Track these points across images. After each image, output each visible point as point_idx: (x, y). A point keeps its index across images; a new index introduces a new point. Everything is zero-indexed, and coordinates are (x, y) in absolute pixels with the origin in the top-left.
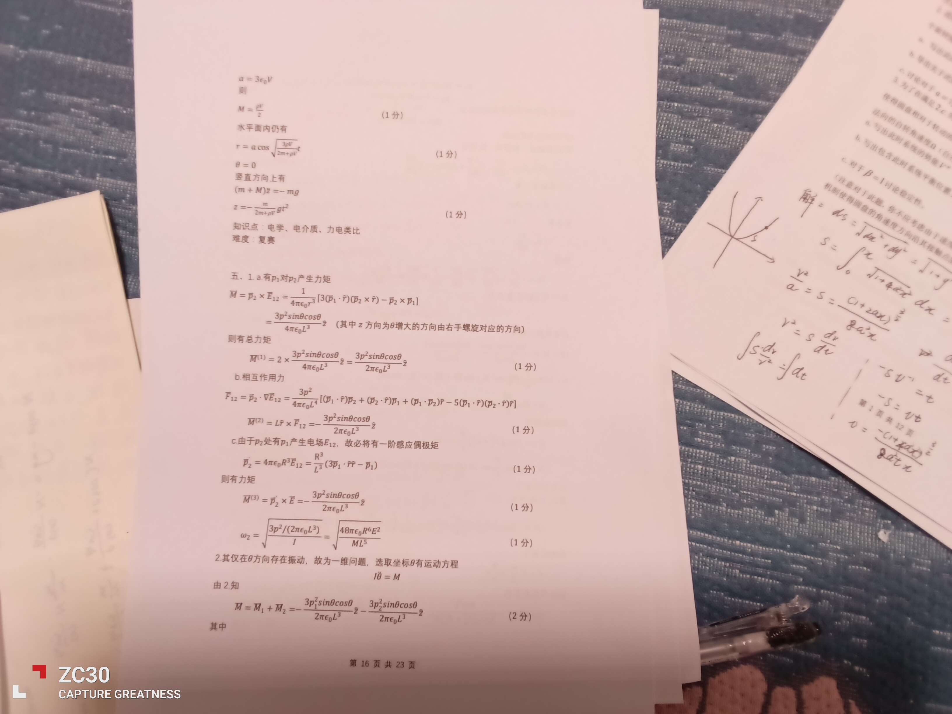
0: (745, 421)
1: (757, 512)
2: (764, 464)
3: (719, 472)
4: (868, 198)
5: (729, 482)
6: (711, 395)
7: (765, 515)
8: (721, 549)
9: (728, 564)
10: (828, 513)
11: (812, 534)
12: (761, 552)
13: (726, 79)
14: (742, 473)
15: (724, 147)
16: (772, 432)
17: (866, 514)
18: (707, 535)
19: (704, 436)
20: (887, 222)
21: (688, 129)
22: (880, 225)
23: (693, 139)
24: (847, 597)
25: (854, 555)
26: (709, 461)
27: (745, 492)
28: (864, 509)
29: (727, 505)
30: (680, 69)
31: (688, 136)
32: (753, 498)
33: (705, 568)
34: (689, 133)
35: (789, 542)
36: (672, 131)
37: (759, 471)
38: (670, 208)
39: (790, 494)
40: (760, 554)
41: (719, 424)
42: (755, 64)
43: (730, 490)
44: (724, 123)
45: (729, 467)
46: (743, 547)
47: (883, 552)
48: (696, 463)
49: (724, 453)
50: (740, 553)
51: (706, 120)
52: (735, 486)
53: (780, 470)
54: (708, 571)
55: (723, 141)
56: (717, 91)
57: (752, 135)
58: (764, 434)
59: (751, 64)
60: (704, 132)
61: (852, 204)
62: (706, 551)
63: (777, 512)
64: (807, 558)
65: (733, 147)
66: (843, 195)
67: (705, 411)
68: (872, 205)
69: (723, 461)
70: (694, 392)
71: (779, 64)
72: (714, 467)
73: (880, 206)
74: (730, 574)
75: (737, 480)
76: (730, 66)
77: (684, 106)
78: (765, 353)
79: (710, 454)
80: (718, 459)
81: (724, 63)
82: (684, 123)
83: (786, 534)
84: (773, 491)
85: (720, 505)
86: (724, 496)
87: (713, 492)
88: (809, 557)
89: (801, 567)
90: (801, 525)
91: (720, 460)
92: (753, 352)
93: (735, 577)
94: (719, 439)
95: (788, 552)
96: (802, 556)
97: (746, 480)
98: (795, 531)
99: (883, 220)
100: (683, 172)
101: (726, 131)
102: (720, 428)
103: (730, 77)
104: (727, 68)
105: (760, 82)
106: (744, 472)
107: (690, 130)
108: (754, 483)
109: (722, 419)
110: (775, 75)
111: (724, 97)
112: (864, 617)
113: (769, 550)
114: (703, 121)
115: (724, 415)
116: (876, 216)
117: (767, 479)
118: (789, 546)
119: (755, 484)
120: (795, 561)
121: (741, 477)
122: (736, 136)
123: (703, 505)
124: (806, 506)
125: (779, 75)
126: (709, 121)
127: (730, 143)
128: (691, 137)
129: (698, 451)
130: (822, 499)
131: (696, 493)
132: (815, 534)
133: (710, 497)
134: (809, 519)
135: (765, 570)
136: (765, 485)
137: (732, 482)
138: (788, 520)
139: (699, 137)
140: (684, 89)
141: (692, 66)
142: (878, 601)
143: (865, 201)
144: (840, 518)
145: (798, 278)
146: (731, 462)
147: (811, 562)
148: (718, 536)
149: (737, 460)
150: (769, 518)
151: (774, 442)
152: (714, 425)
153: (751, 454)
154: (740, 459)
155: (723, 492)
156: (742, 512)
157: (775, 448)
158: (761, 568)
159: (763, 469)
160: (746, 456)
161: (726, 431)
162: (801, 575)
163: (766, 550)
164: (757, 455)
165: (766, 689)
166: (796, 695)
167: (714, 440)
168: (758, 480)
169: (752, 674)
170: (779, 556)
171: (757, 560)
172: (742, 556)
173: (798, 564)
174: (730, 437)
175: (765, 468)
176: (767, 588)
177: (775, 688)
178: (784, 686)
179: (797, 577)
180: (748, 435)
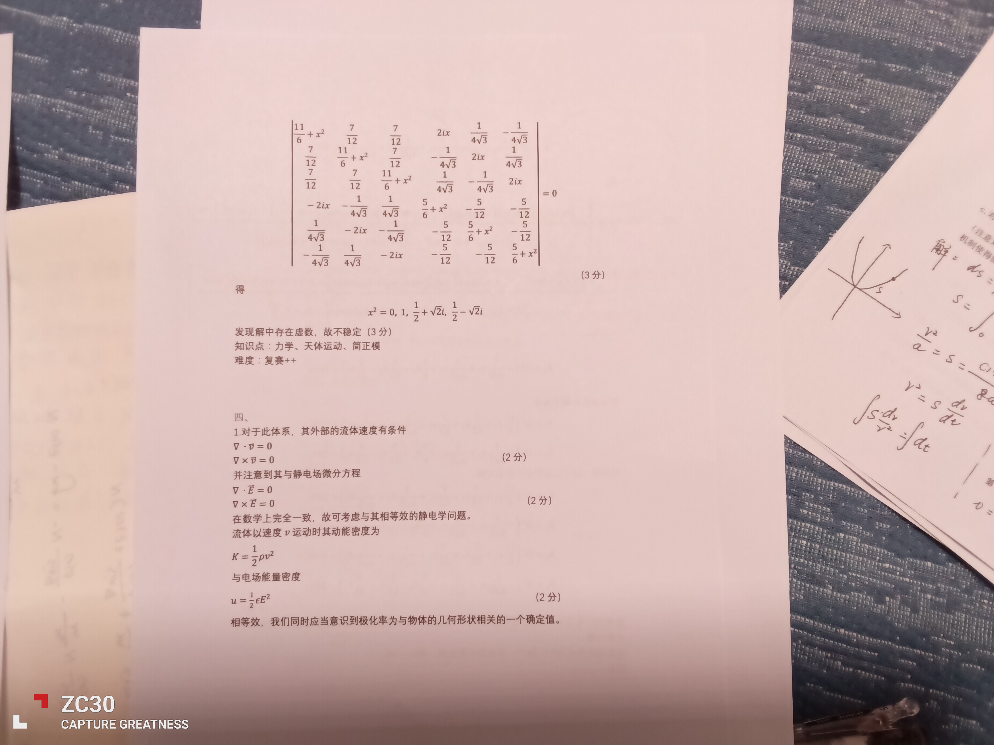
0: (857, 494)
1: (866, 597)
2: (876, 544)
3: (826, 549)
5: (837, 562)
6: (822, 461)
7: (875, 601)
8: (823, 637)
9: (829, 655)
10: (943, 603)
11: (924, 626)
12: (867, 644)
13: (857, 111)
14: (852, 553)
15: (850, 186)
16: (887, 508)
17: (986, 607)
18: (807, 620)
19: (811, 507)
21: (812, 164)
23: (815, 175)
24: (958, 699)
25: (969, 652)
26: (815, 536)
27: (854, 574)
28: (984, 601)
29: (833, 588)
30: (806, 97)
31: (811, 171)
32: (863, 581)
33: (803, 657)
34: (812, 168)
35: (898, 634)
36: (793, 164)
37: (871, 552)
38: (786, 249)
39: (903, 580)
40: (866, 645)
41: (829, 495)
42: (889, 98)
43: (837, 571)
44: (852, 160)
45: (836, 545)
46: (848, 637)
48: (800, 537)
49: (833, 528)
50: (844, 644)
51: (832, 155)
52: (843, 567)
53: (893, 552)
54: (806, 661)
55: (849, 180)
56: (846, 124)
57: (882, 175)
58: (877, 511)
59: (885, 97)
60: (829, 168)
61: (989, 259)
62: (806, 638)
63: (887, 599)
64: (917, 653)
65: (861, 186)
66: (980, 249)
67: (813, 480)
69: (831, 537)
70: (802, 457)
71: (916, 100)
72: (821, 544)
74: (831, 665)
75: (846, 560)
76: (862, 98)
77: (808, 138)
78: (883, 419)
79: (817, 528)
80: (825, 535)
81: (856, 94)
82: (807, 156)
83: (896, 624)
84: (885, 574)
85: (825, 587)
86: (830, 577)
87: (818, 572)
88: (919, 651)
89: (911, 663)
90: (913, 615)
91: (827, 536)
92: (871, 417)
93: (837, 669)
94: (828, 512)
95: (897, 644)
96: (912, 650)
97: (856, 560)
98: (906, 622)
100: (802, 211)
101: (853, 168)
102: (829, 499)
103: (861, 109)
104: (859, 99)
105: (894, 118)
106: (854, 551)
107: (813, 165)
108: (865, 564)
109: (832, 490)
110: (911, 111)
111: (853, 131)
112: (975, 722)
113: (876, 642)
114: (829, 156)
115: (834, 485)
117: (879, 561)
118: (898, 638)
119: (866, 566)
120: (904, 655)
121: (850, 557)
122: (864, 175)
123: (805, 587)
124: (920, 594)
125: (915, 112)
126: (836, 156)
127: (858, 182)
128: (814, 172)
129: (803, 524)
130: (937, 588)
131: (798, 572)
132: (928, 626)
133: (813, 576)
135: (870, 664)
136: (876, 568)
137: (840, 561)
138: (900, 608)
139: (823, 173)
140: (810, 119)
141: (819, 94)
142: (990, 704)
144: (955, 610)
145: (927, 337)
146: (839, 540)
147: (921, 657)
148: (820, 621)
149: (847, 537)
150: (879, 605)
151: (889, 519)
152: (821, 495)
153: (862, 532)
154: (850, 536)
155: (829, 572)
156: (850, 597)
157: (889, 526)
158: (866, 661)
159: (875, 550)
160: (856, 533)
161: (836, 504)
162: (909, 672)
163: (873, 641)
164: (869, 534)
167: (822, 512)
168: (869, 562)
170: (887, 648)
171: (863, 652)
172: (847, 647)
173: (906, 659)
174: (840, 510)
175: (877, 549)
176: (871, 684)
179: (905, 673)
180: (860, 510)
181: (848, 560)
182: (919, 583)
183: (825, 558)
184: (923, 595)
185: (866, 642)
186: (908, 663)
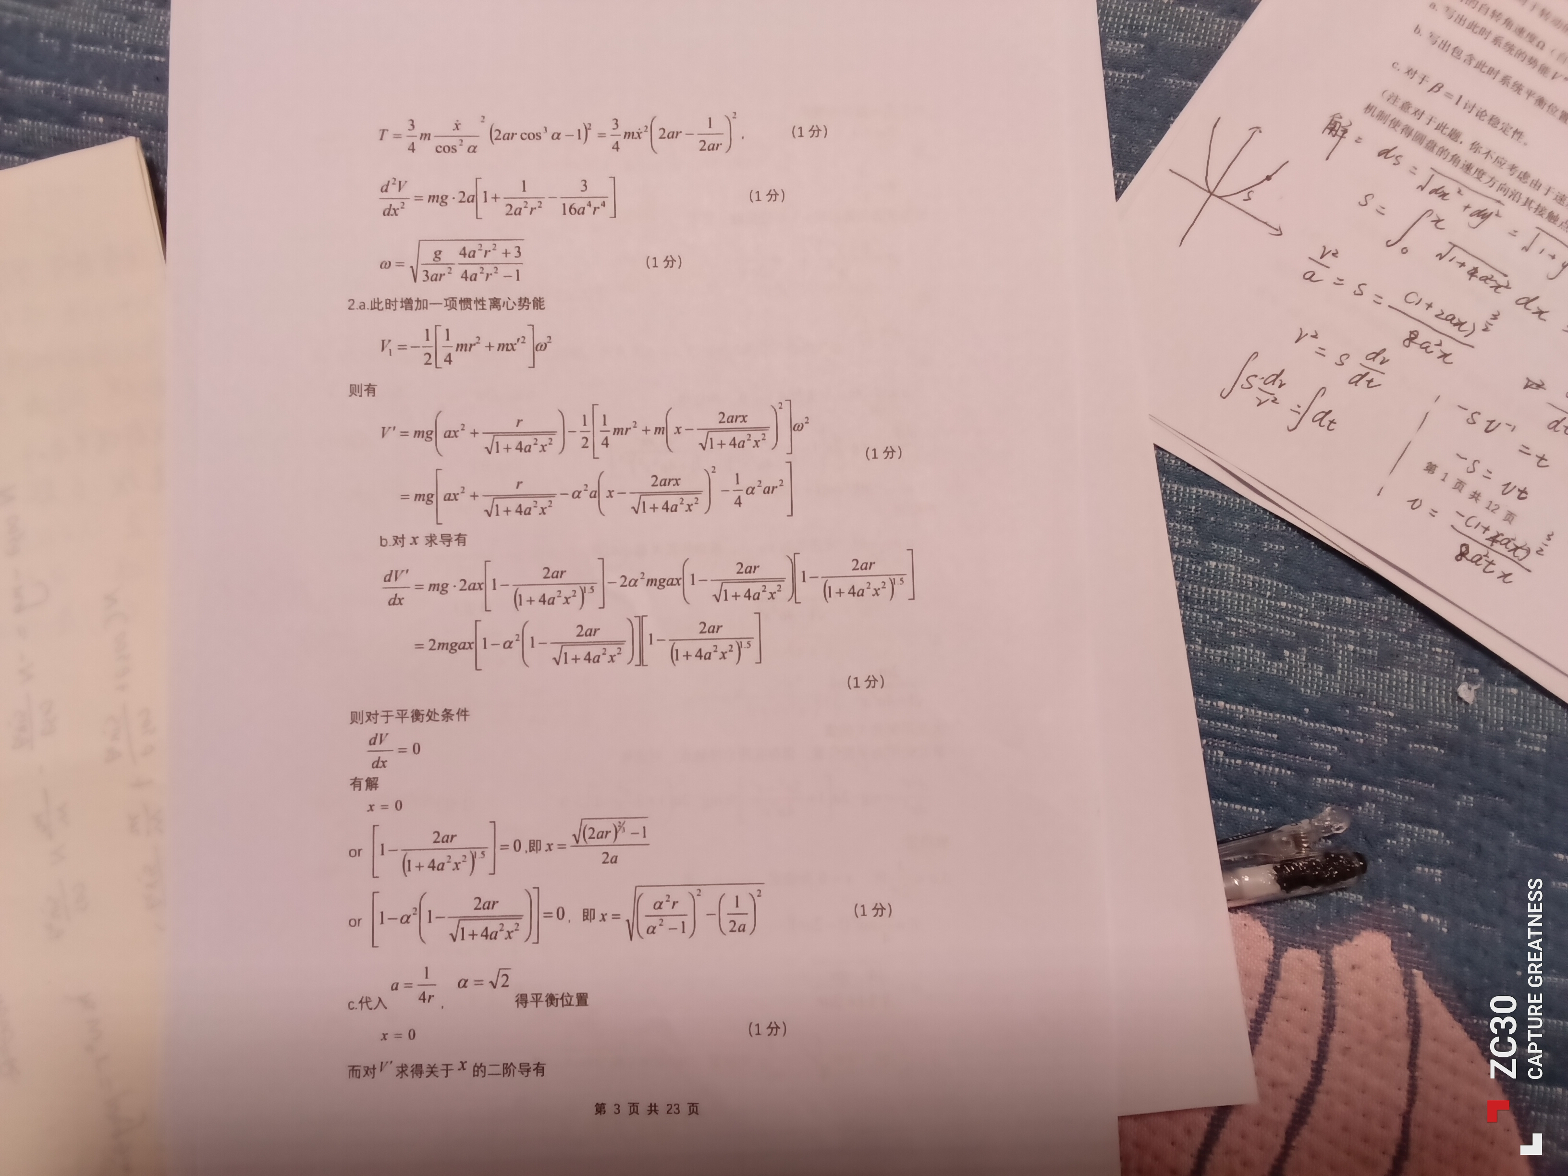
0: (1233, 502)
1: (1254, 651)
2: (1265, 573)
3: (1190, 587)
4: (1436, 129)
5: (1207, 602)
7: (1267, 658)
10: (1373, 657)
11: (1347, 692)
12: (1260, 720)
14: (1229, 589)
15: (1197, 45)
16: (1279, 521)
17: (1437, 657)
20: (1468, 167)
21: (1137, 16)
22: (1457, 172)
23: (1144, 32)
24: (1407, 798)
25: (1417, 727)
27: (1234, 620)
28: (1433, 649)
29: (1204, 642)
31: (1137, 27)
32: (1247, 629)
34: (1138, 23)
35: (1307, 704)
36: (1110, 19)
37: (1257, 585)
39: (1309, 625)
40: (1258, 723)
41: (1190, 507)
43: (1208, 617)
44: (1196, 5)
45: (1206, 578)
46: (1230, 712)
47: (1466, 722)
49: (1198, 554)
50: (1225, 722)
51: (1165, 1)
53: (1292, 584)
55: (1195, 35)
57: (1242, 25)
58: (1264, 526)
60: (1164, 21)
61: (1410, 138)
63: (1286, 653)
64: (1338, 732)
65: (1212, 43)
66: (1395, 124)
68: (1442, 140)
69: (1196, 568)
72: (1182, 579)
73: (1456, 141)
75: (1220, 599)
78: (1264, 387)
80: (1187, 565)
82: (1130, 5)
83: (1303, 690)
84: (1280, 618)
86: (1198, 626)
88: (1340, 730)
89: (1329, 746)
90: (1327, 676)
91: (1190, 566)
92: (1248, 386)
93: (1217, 763)
94: (1190, 532)
95: (1305, 720)
96: (1329, 727)
97: (1235, 599)
98: (1318, 686)
99: (1461, 165)
100: (1126, 87)
101: (1199, 17)
102: (1191, 514)
106: (1231, 586)
107: (1139, 17)
108: (1248, 604)
109: (1195, 499)
112: (1436, 832)
113: (1274, 716)
114: (1162, 3)
116: (1449, 158)
117: (1270, 598)
119: (1251, 606)
120: (1318, 736)
121: (1226, 594)
122: (1216, 27)
124: (1337, 645)
126: (1172, 2)
127: (1207, 37)
128: (1141, 29)
130: (1363, 634)
132: (1351, 692)
134: (1340, 665)
135: (1267, 751)
136: (1267, 608)
137: (1211, 602)
138: (1306, 667)
139: (1155, 29)
142: (1459, 803)
143: (1431, 134)
144: (1392, 665)
145: (1321, 261)
146: (1209, 571)
147: (1346, 738)
149: (1220, 566)
150: (1274, 663)
151: (1282, 537)
152: (1181, 509)
153: (1243, 557)
154: (1224, 565)
155: (1197, 620)
156: (1229, 653)
157: (1283, 547)
158: (1260, 748)
159: (1264, 582)
160: (1234, 560)
161: (1201, 518)
162: (1327, 760)
163: (1269, 716)
164: (1253, 559)
165: (1272, 952)
166: (1321, 961)
167: (1182, 533)
168: (1256, 600)
169: (1247, 928)
170: (1290, 726)
171: (1254, 733)
172: (1229, 727)
173: (1322, 742)
174: (1208, 528)
175: (1267, 580)
176: (1272, 783)
177: (1286, 950)
178: (1302, 946)
179: (1322, 762)
180: (1238, 525)
181: (1223, 599)
182: (1335, 629)
183: (1189, 599)
184: (1341, 646)
185: (1258, 718)
186: (1325, 747)
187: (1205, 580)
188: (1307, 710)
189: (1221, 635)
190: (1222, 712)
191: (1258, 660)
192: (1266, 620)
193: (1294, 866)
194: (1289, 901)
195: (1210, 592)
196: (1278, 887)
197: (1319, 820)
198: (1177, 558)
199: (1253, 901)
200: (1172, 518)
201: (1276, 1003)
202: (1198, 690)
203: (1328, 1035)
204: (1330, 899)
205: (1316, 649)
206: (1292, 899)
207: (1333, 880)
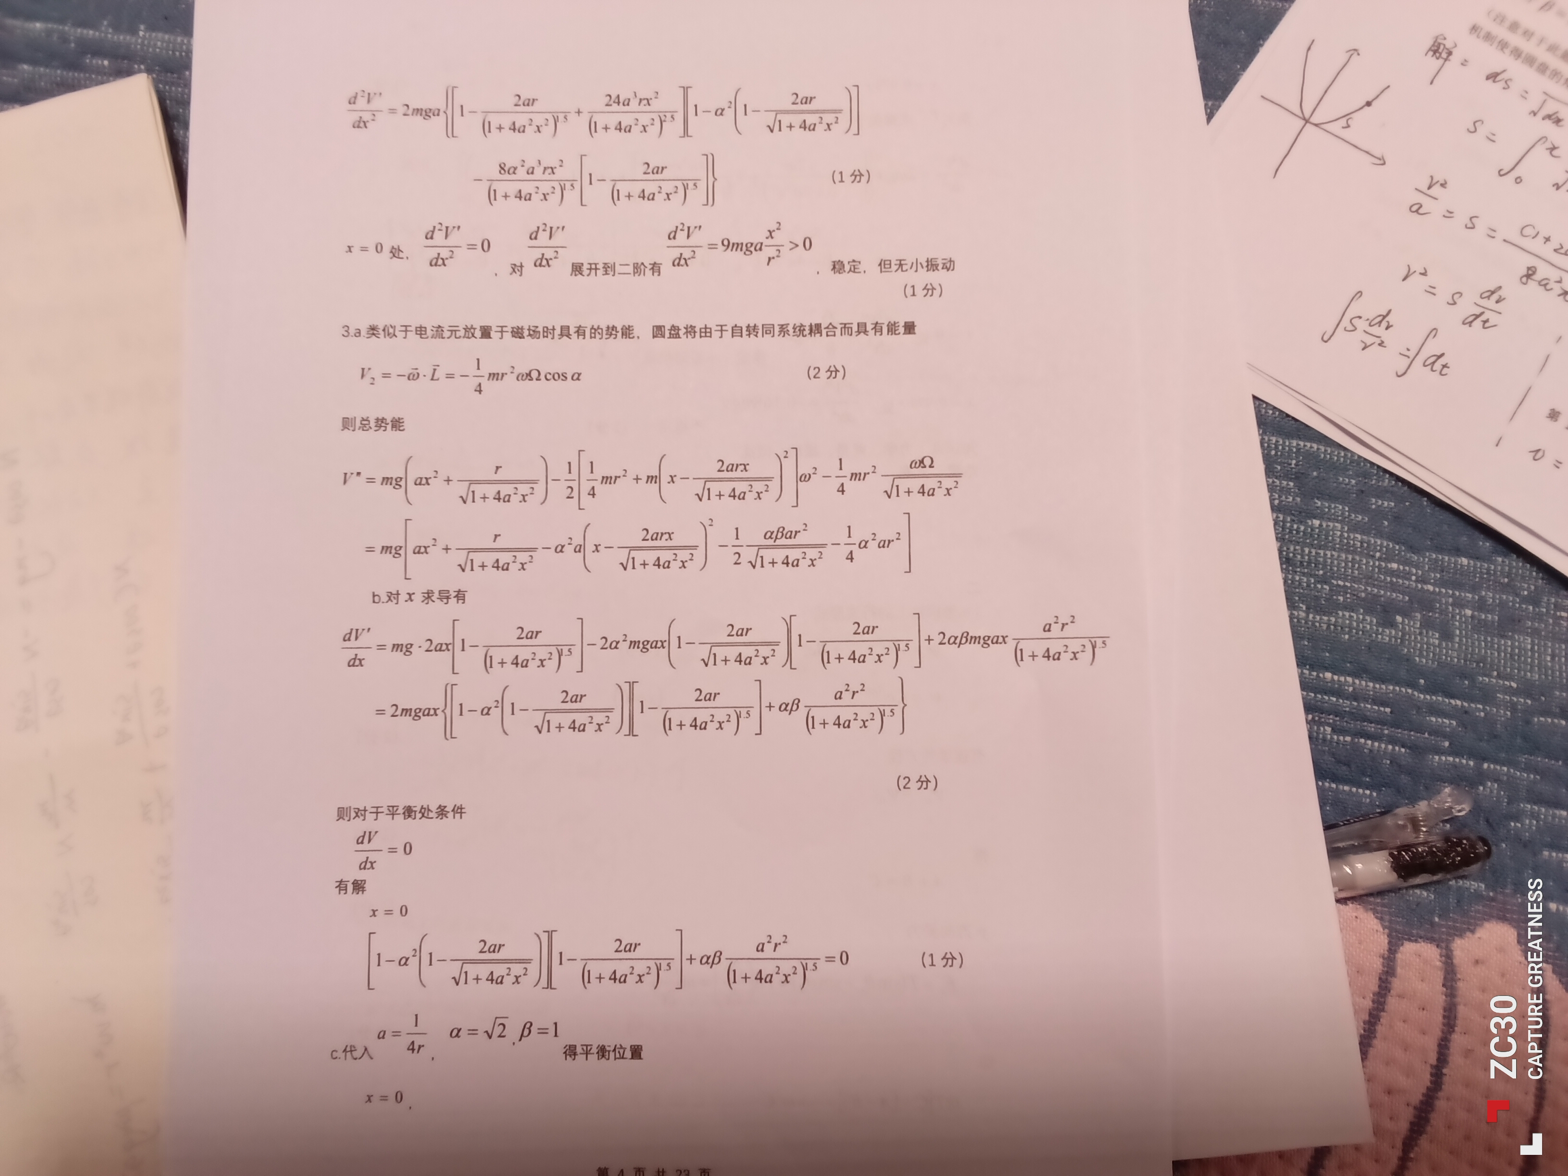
0: (1337, 456)
1: (1364, 619)
2: (1373, 532)
3: (1292, 548)
4: (1548, 50)
5: (1311, 564)
7: (1378, 624)
10: (1493, 622)
11: (1465, 661)
12: (1371, 693)
14: (1334, 550)
16: (1387, 476)
17: (1562, 622)
24: (1532, 776)
25: (1543, 698)
27: (1341, 583)
28: (1559, 614)
29: (1308, 608)
32: (1356, 593)
35: (1422, 675)
37: (1365, 545)
39: (1422, 588)
40: (1369, 695)
41: (1290, 461)
43: (1313, 581)
45: (1309, 538)
46: (1338, 684)
49: (1300, 512)
50: (1334, 695)
53: (1403, 544)
58: (1372, 481)
61: (1520, 60)
63: (1399, 619)
64: (1456, 705)
66: (1503, 45)
68: (1555, 62)
69: (1298, 528)
75: (1325, 561)
78: (1370, 330)
80: (1288, 525)
83: (1417, 659)
84: (1391, 581)
85: (1294, 608)
86: (1302, 591)
88: (1459, 703)
89: (1447, 721)
90: (1444, 644)
91: (1292, 526)
92: (1350, 328)
93: (1324, 740)
94: (1290, 489)
95: (1421, 692)
96: (1447, 700)
97: (1342, 561)
98: (1434, 654)
100: (1212, 9)
102: (1292, 468)
106: (1338, 546)
108: (1357, 565)
109: (1295, 453)
112: (1564, 813)
113: (1387, 689)
116: (1562, 81)
117: (1380, 559)
119: (1359, 567)
120: (1434, 710)
121: (1332, 555)
124: (1453, 610)
130: (1481, 598)
132: (1470, 661)
134: (1458, 632)
135: (1379, 726)
136: (1377, 570)
137: (1315, 564)
138: (1421, 634)
143: (1542, 55)
144: (1514, 632)
145: (1429, 192)
147: (1463, 711)
149: (1324, 525)
150: (1386, 630)
151: (1392, 493)
152: (1280, 464)
153: (1349, 515)
154: (1329, 523)
155: (1300, 584)
156: (1336, 619)
157: (1393, 504)
158: (1371, 723)
159: (1373, 542)
160: (1340, 518)
161: (1302, 473)
162: (1445, 736)
163: (1381, 688)
164: (1360, 517)
165: (1386, 947)
166: (1441, 956)
167: (1282, 489)
168: (1364, 561)
169: (1359, 921)
170: (1404, 699)
171: (1365, 707)
172: (1337, 701)
173: (1439, 716)
174: (1311, 484)
175: (1377, 540)
176: (1384, 762)
177: (1402, 945)
178: (1419, 940)
179: (1439, 739)
180: (1344, 480)
181: (1329, 561)
182: (1451, 592)
183: (1291, 562)
184: (1457, 611)
185: (1369, 691)
186: (1443, 722)
187: (1308, 541)
188: (1422, 681)
189: (1327, 600)
190: (1329, 684)
191: (1368, 627)
192: (1376, 583)
193: (1412, 852)
194: (1404, 891)
195: (1314, 553)
196: (1395, 875)
197: (1439, 801)
198: (1277, 517)
199: (1362, 892)
200: (1271, 473)
201: (1392, 1002)
202: (1302, 661)
203: (1448, 1036)
204: (1449, 888)
205: (1431, 614)
206: (1407, 888)
207: (1452, 868)
